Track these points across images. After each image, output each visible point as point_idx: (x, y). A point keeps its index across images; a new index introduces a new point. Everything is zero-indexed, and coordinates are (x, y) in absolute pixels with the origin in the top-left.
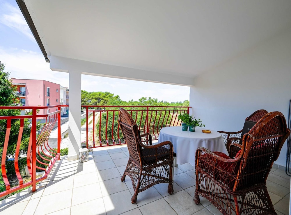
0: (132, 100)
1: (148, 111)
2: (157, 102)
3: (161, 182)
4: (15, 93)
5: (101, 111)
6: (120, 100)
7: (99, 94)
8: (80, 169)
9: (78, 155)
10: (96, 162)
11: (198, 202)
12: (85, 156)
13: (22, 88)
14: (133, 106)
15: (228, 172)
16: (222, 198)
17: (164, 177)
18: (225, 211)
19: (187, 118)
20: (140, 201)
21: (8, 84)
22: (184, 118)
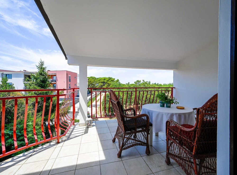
0: (129, 83)
1: (136, 91)
2: (150, 84)
3: (139, 144)
4: (50, 80)
5: (105, 92)
6: (120, 83)
7: (104, 79)
8: (86, 132)
9: (85, 123)
10: (97, 128)
11: (168, 163)
12: (90, 123)
13: (54, 77)
14: (130, 87)
15: (188, 139)
16: (185, 160)
17: (142, 141)
18: (187, 170)
19: (163, 96)
20: (123, 157)
21: (46, 74)
22: (161, 96)
